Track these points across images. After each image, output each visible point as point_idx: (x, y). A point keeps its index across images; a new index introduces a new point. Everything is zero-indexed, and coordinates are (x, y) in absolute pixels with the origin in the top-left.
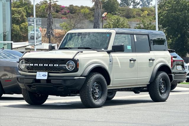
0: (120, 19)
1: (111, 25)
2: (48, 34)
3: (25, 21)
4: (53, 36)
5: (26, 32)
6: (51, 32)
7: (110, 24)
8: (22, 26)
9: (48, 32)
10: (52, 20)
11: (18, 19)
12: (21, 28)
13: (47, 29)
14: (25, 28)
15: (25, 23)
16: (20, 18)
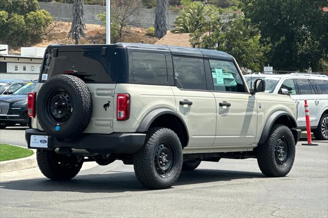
0: (203, 8)
1: (186, 18)
2: (75, 33)
3: (36, 9)
4: (83, 35)
5: (36, 28)
6: (80, 29)
7: (185, 16)
8: (29, 16)
9: (74, 29)
10: (81, 8)
11: (23, 5)
12: (28, 21)
13: (73, 23)
14: (35, 20)
15: (35, 12)
16: (25, 3)
